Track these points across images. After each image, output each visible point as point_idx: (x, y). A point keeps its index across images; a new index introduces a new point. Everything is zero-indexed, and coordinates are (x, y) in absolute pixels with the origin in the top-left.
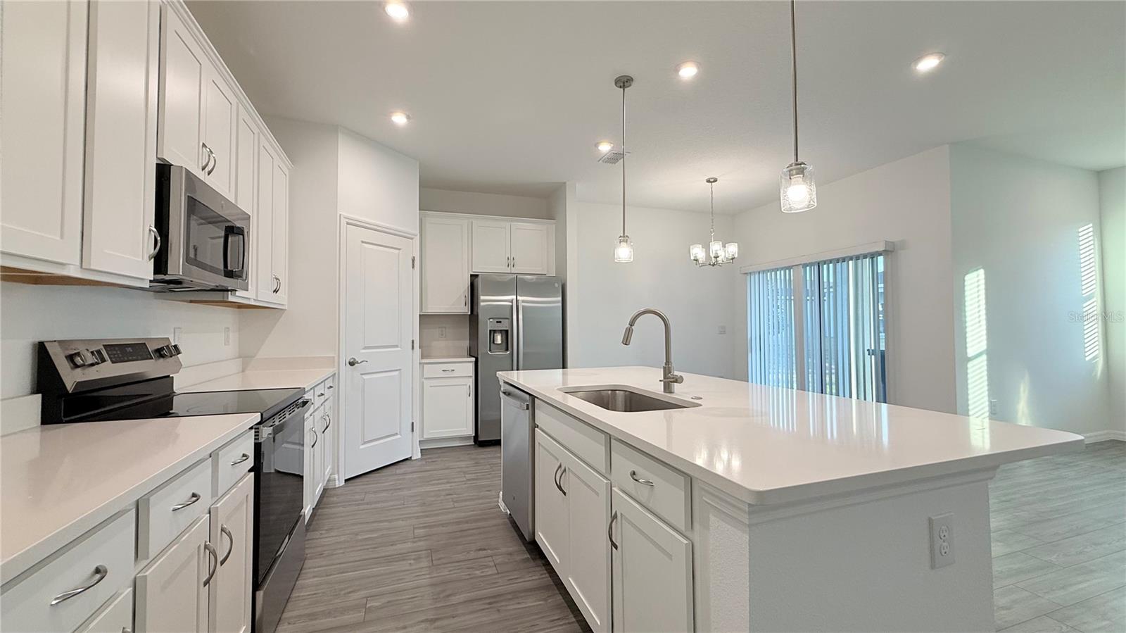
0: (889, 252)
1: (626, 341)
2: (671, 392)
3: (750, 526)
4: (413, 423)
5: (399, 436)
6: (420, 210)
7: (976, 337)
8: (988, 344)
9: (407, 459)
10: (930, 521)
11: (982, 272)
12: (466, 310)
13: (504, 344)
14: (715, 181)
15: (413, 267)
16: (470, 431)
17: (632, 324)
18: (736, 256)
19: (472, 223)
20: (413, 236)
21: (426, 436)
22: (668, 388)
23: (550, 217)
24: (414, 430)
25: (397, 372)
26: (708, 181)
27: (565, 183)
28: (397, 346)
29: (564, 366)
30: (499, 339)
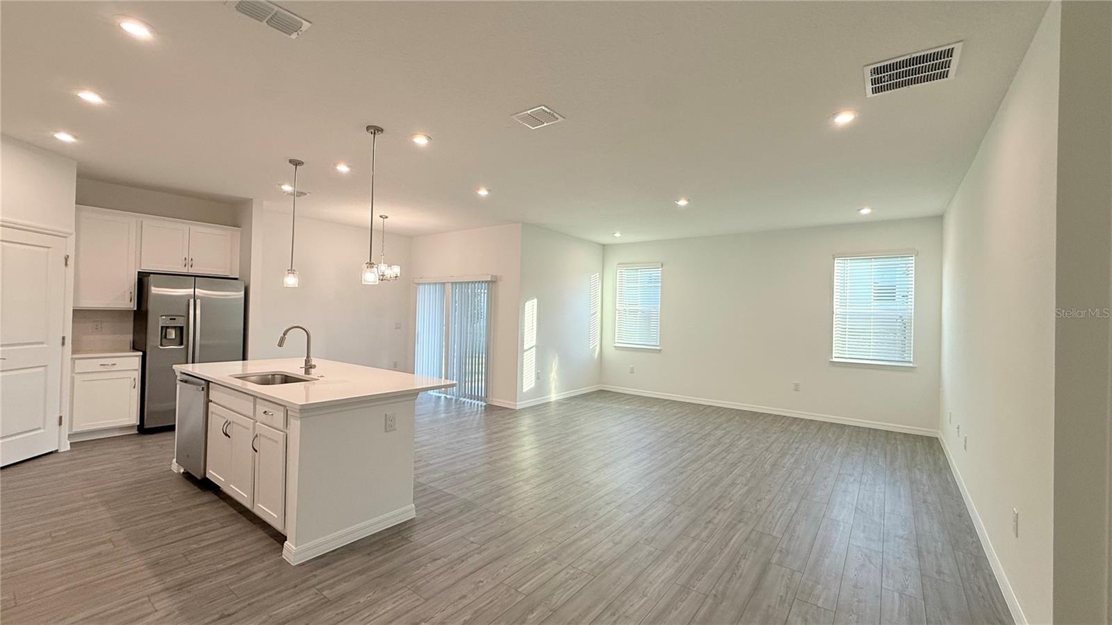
0: (492, 283)
1: (280, 345)
2: (309, 374)
3: (301, 418)
4: (61, 418)
5: (42, 431)
6: (76, 203)
7: (530, 337)
8: (537, 342)
9: (51, 453)
10: (386, 415)
11: (535, 300)
12: (133, 306)
13: (178, 339)
14: (387, 217)
15: (66, 264)
16: (135, 420)
17: (285, 334)
18: (399, 275)
19: (142, 222)
20: (66, 235)
21: (75, 430)
22: (307, 372)
23: (235, 224)
24: (63, 423)
25: (43, 368)
26: (381, 217)
27: (252, 199)
28: (42, 343)
29: (244, 358)
30: (172, 334)
